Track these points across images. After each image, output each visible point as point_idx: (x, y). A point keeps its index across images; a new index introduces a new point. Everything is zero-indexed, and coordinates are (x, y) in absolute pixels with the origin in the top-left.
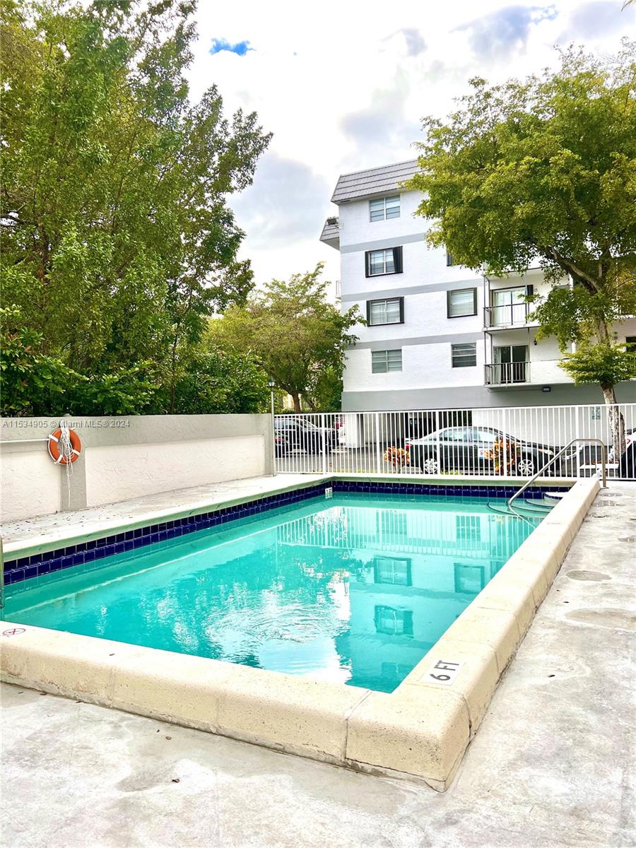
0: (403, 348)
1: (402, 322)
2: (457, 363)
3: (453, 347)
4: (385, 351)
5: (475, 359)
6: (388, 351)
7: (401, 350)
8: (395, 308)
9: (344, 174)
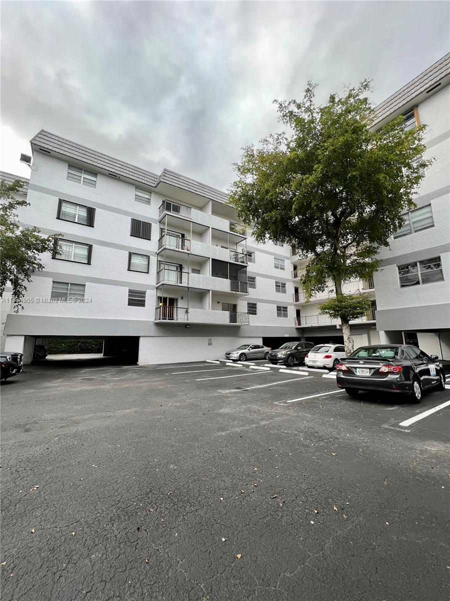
0: (87, 284)
1: (89, 263)
2: (132, 303)
3: (130, 291)
4: (68, 284)
5: (145, 302)
6: (71, 284)
7: (84, 285)
8: (84, 252)
9: (45, 130)
